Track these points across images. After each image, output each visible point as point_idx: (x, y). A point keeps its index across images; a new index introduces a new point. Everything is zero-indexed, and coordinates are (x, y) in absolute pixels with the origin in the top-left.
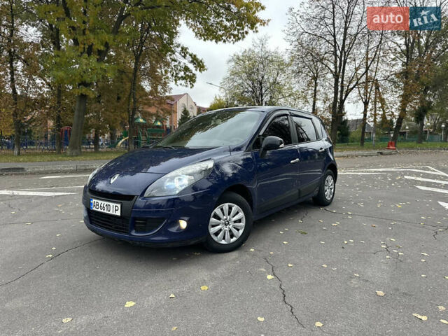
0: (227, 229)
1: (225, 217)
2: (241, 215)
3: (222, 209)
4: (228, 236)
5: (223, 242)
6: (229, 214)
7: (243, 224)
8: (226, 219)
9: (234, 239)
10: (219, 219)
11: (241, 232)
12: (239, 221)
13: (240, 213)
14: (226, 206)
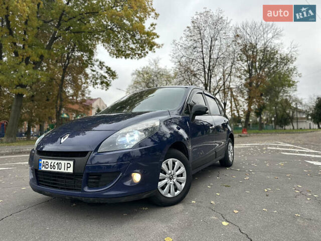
0: (172, 182)
1: (170, 172)
2: (183, 169)
3: (167, 164)
4: (172, 189)
5: (169, 196)
6: (173, 169)
7: (184, 178)
8: (170, 174)
9: (178, 192)
10: (165, 173)
11: (183, 185)
12: (181, 175)
13: (182, 168)
14: (170, 161)
